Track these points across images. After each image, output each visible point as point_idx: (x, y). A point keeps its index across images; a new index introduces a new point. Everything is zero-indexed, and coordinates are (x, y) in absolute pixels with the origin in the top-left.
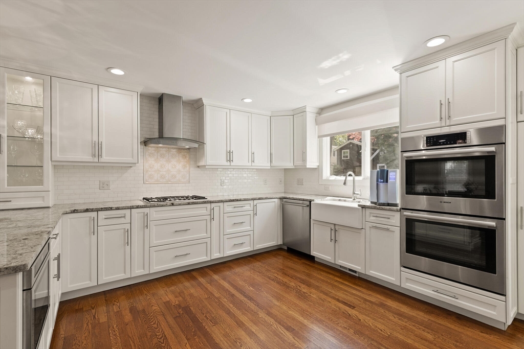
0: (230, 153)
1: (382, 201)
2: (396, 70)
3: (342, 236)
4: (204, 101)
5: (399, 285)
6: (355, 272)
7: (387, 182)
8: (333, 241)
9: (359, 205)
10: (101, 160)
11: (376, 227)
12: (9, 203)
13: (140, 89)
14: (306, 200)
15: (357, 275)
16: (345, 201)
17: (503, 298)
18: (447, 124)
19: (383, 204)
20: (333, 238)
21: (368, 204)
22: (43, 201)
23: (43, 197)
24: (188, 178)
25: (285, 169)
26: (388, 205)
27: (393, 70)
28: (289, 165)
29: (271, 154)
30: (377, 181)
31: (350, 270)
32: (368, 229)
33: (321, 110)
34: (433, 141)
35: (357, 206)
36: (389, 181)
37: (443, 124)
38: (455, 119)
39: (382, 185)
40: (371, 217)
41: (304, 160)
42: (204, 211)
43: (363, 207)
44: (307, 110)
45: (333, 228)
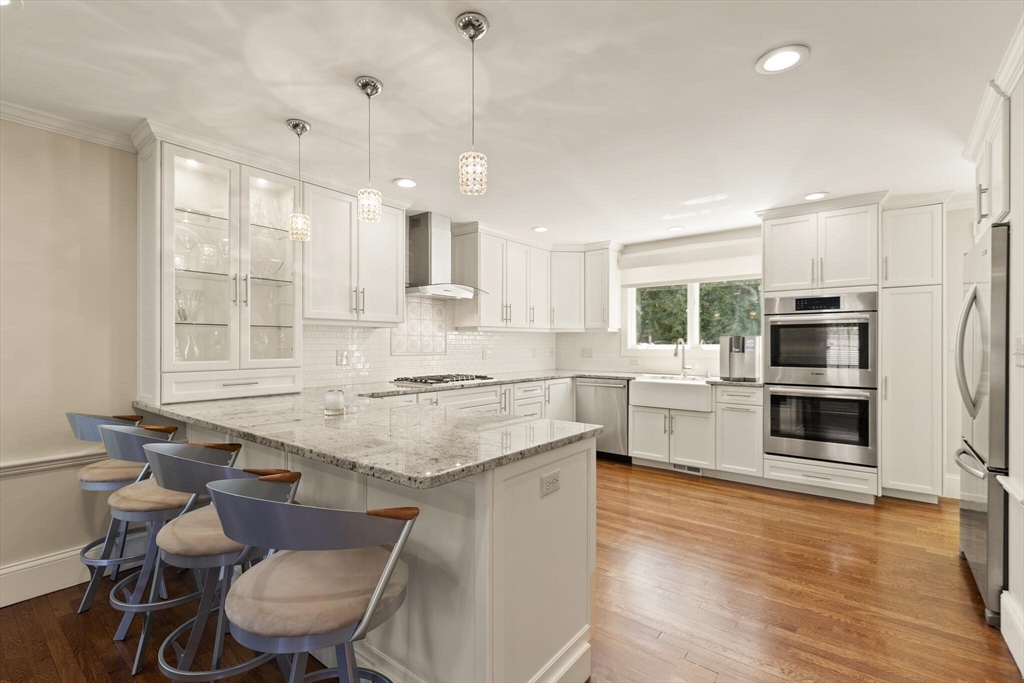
0: (506, 307)
1: (737, 374)
2: (759, 215)
3: (682, 424)
4: (480, 227)
5: (761, 475)
6: (698, 470)
7: (743, 351)
8: (667, 432)
9: (707, 382)
10: (363, 317)
11: (731, 409)
12: (251, 387)
13: (408, 205)
14: (622, 379)
15: (700, 474)
16: (671, 378)
17: (874, 470)
18: (820, 286)
19: (739, 380)
20: (667, 429)
21: (718, 379)
22: (294, 382)
23: (293, 377)
24: (444, 347)
25: (557, 334)
26: (745, 380)
27: (756, 215)
28: (577, 326)
29: (552, 310)
30: (731, 350)
31: (690, 468)
32: (719, 412)
33: (626, 248)
34: (804, 304)
35: (704, 383)
36: (746, 350)
37: (815, 286)
38: (828, 282)
39: (737, 356)
40: (725, 395)
41: (605, 320)
42: (493, 398)
43: (714, 384)
44: (611, 247)
45: (667, 415)
